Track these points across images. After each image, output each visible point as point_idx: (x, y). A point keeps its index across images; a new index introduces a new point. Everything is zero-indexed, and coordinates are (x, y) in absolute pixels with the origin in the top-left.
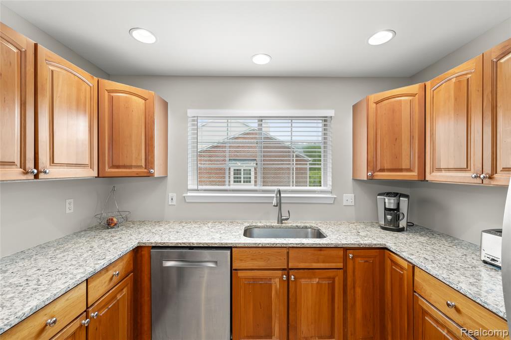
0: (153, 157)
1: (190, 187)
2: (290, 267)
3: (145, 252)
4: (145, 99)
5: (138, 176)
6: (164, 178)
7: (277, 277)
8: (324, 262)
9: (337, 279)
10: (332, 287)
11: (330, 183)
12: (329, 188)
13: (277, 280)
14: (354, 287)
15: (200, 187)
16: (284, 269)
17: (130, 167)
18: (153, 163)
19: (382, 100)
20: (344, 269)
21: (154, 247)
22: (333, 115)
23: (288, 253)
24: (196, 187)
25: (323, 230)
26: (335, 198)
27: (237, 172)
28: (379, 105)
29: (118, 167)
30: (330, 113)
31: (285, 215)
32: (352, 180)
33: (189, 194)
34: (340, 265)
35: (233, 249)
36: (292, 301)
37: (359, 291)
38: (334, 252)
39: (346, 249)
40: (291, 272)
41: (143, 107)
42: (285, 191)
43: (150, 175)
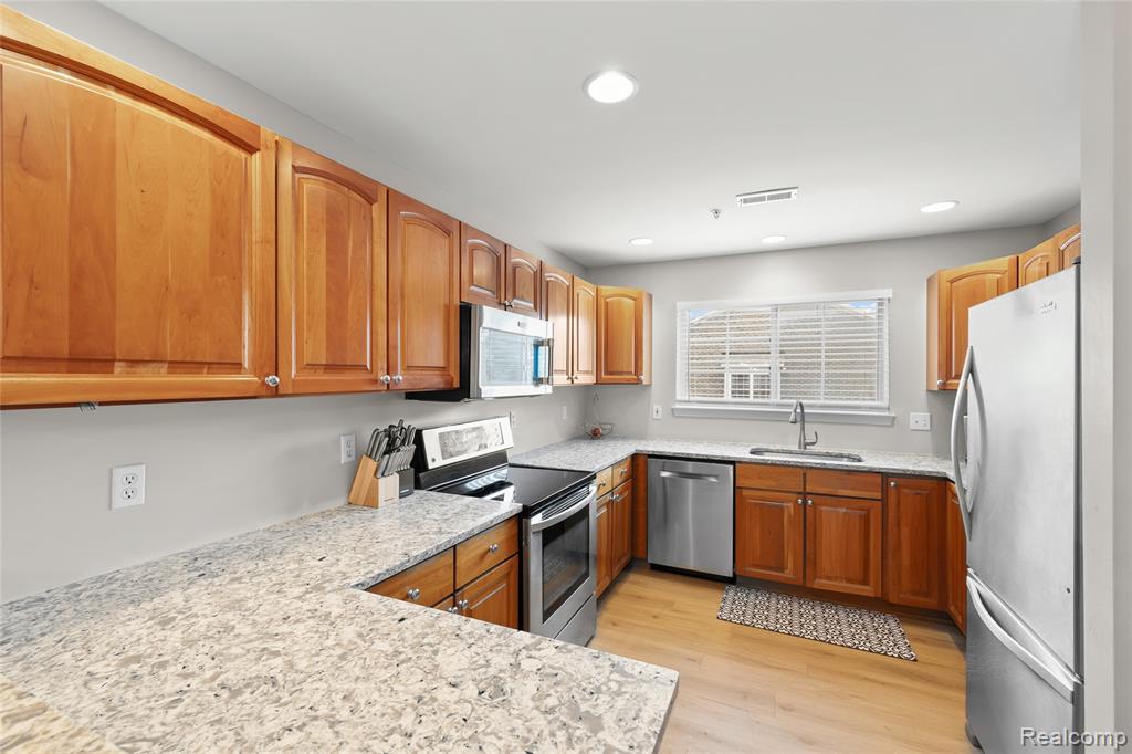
0: (642, 363)
1: (678, 397)
2: (808, 490)
3: (641, 461)
4: (634, 299)
5: (629, 383)
6: (649, 385)
7: (790, 501)
8: (853, 489)
9: (872, 512)
10: (866, 520)
11: (886, 395)
12: (885, 403)
13: (790, 505)
14: (898, 525)
15: (692, 399)
16: (800, 493)
17: (621, 373)
18: (642, 369)
19: (959, 279)
20: (884, 501)
21: (650, 456)
22: (891, 296)
23: (804, 475)
24: (687, 399)
25: (863, 458)
26: (894, 418)
27: (740, 379)
28: (954, 284)
29: (611, 374)
30: (887, 293)
31: (810, 438)
32: (925, 393)
33: (677, 406)
34: (878, 495)
35: (737, 465)
36: (810, 530)
37: (905, 531)
38: (869, 478)
39: (885, 476)
40: (808, 497)
41: (633, 307)
42: (811, 406)
43: (638, 382)
